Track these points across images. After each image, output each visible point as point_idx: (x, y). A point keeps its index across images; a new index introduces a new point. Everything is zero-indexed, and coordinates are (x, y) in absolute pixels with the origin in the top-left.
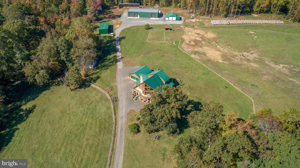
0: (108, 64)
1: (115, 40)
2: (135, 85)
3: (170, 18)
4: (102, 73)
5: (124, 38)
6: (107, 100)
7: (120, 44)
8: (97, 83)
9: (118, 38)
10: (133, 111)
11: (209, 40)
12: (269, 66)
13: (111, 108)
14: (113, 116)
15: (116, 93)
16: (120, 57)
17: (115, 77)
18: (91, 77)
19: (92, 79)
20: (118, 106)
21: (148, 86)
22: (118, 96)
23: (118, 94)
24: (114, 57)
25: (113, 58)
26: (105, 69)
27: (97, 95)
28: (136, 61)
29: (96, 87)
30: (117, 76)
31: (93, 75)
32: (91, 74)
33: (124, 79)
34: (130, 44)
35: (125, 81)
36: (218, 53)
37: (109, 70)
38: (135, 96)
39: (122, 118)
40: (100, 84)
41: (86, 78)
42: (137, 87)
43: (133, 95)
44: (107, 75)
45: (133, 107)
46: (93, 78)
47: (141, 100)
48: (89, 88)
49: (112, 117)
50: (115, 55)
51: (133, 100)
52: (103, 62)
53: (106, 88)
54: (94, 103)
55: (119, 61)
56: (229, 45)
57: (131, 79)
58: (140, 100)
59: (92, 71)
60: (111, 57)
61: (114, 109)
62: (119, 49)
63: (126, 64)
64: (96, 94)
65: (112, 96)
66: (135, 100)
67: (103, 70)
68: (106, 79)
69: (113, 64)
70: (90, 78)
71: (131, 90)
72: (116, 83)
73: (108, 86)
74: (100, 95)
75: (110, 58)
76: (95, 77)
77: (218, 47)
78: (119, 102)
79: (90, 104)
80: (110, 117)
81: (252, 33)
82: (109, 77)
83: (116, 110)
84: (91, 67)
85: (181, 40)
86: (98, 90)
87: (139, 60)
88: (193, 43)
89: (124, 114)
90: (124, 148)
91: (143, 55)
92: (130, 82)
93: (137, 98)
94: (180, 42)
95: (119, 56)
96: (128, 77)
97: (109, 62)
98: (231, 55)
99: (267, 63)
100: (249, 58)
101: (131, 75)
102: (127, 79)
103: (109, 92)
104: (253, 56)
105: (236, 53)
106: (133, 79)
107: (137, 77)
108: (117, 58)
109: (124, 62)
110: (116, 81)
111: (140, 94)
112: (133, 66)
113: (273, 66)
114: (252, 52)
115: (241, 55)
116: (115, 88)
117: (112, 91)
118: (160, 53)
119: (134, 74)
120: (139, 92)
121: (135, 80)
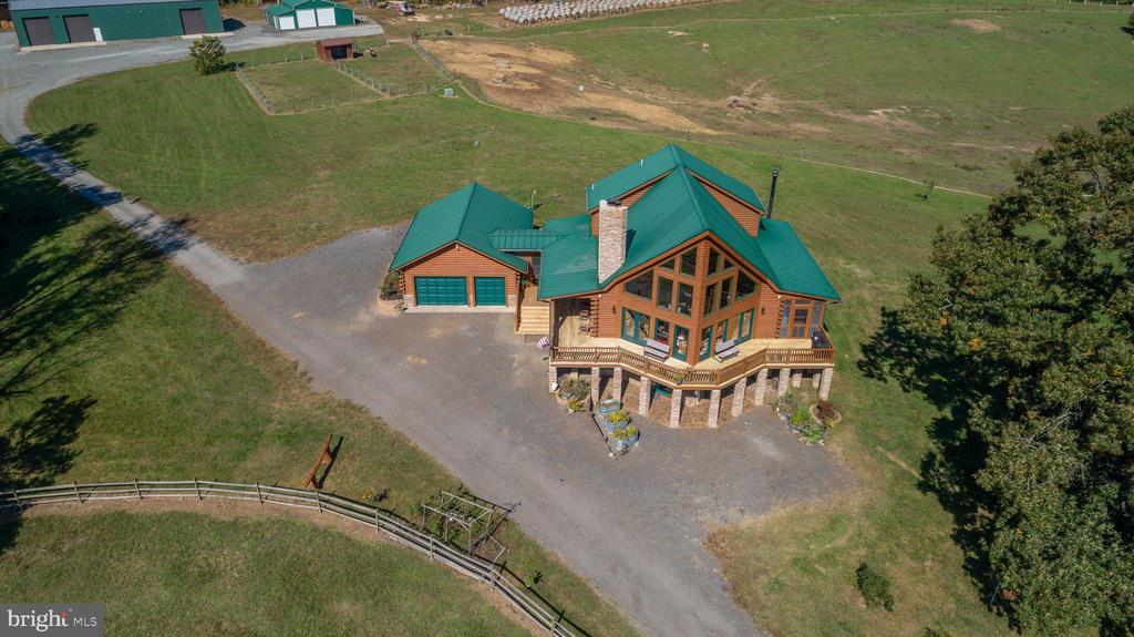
0: (84, 291)
1: (16, 154)
4: (77, 365)
5: (83, 131)
6: (371, 571)
7: (79, 166)
8: (88, 465)
9: (38, 142)
12: (850, 122)
13: (510, 624)
15: (404, 460)
16: (157, 223)
17: (259, 347)
22: (457, 473)
23: (440, 461)
24: (99, 235)
25: (100, 243)
26: (86, 328)
27: (207, 576)
28: (314, 209)
29: (100, 501)
30: (260, 334)
33: (352, 327)
34: (163, 149)
36: (653, 108)
37: (129, 321)
40: (138, 454)
43: (580, 407)
44: (154, 358)
45: (690, 507)
50: (93, 223)
51: (618, 444)
55: (177, 245)
57: (412, 308)
60: (75, 245)
61: (560, 620)
62: (95, 189)
66: (627, 440)
67: (69, 342)
68: (172, 391)
72: (318, 387)
73: (251, 439)
75: (66, 252)
76: (23, 426)
77: (627, 91)
78: (526, 531)
81: (679, 34)
82: (188, 372)
85: (458, 81)
87: (335, 200)
88: (526, 85)
91: (326, 173)
92: (436, 333)
94: (463, 88)
95: (141, 223)
96: (386, 308)
97: (84, 272)
98: (703, 109)
99: (830, 114)
100: (765, 109)
101: (416, 271)
102: (383, 321)
103: (321, 487)
104: (768, 101)
105: (708, 103)
106: (439, 302)
107: (489, 268)
108: (141, 237)
109: (228, 242)
110: (300, 369)
111: (664, 372)
112: (332, 240)
113: (858, 119)
114: (749, 90)
115: (731, 106)
116: (347, 430)
117: (340, 463)
118: (427, 142)
119: (452, 246)
120: (625, 355)
121: (464, 301)
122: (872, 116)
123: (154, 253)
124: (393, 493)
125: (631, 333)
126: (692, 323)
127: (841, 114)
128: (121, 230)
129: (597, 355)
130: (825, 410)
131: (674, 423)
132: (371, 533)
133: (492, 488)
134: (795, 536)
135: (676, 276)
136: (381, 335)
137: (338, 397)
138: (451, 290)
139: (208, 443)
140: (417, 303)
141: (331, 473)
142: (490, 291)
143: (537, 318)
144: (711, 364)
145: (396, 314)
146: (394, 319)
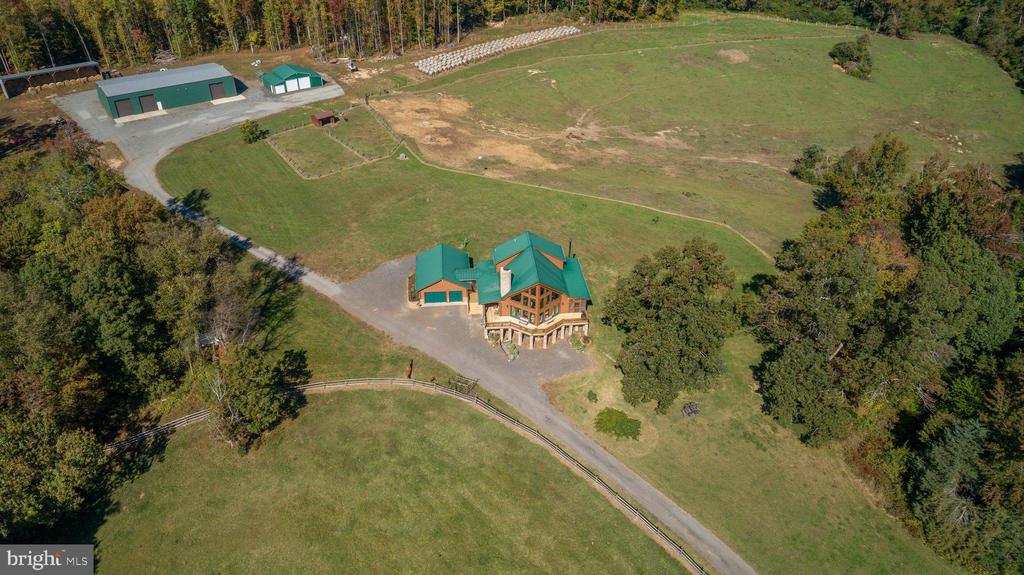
3: (292, 85)
4: (289, 336)
5: (200, 195)
7: (215, 222)
8: (317, 375)
9: (180, 203)
10: (552, 385)
11: (465, 119)
12: (642, 143)
13: (483, 413)
14: (519, 430)
15: (441, 368)
16: (281, 260)
17: (364, 325)
20: (494, 397)
21: (547, 291)
22: (458, 371)
23: (450, 366)
24: (256, 268)
25: (260, 273)
26: (283, 320)
27: (382, 407)
28: (358, 250)
29: (331, 388)
30: (363, 320)
33: (401, 315)
34: (255, 207)
35: (413, 320)
36: (520, 147)
37: (300, 315)
38: (501, 344)
39: (548, 420)
40: (336, 370)
43: (497, 344)
44: (321, 332)
45: (536, 376)
48: (314, 405)
49: (518, 437)
50: (248, 260)
51: (512, 356)
53: (382, 371)
54: (401, 436)
55: (300, 274)
56: (519, 120)
57: (424, 305)
62: (235, 238)
63: (338, 274)
64: (371, 407)
67: (279, 326)
68: (337, 346)
69: (291, 291)
72: (396, 341)
73: (378, 362)
74: (389, 402)
76: (282, 362)
77: (504, 132)
78: (484, 387)
80: (513, 441)
81: (536, 72)
82: (340, 337)
85: (404, 142)
87: (366, 243)
88: (444, 141)
89: (543, 408)
90: (658, 488)
91: (355, 225)
92: (436, 316)
94: (409, 149)
95: (273, 260)
96: (413, 305)
98: (551, 143)
99: (631, 137)
100: (589, 138)
101: (425, 291)
102: (413, 311)
103: (411, 377)
104: (593, 131)
105: (554, 136)
106: (434, 301)
107: (456, 288)
108: (279, 270)
109: (324, 270)
110: (386, 334)
111: (526, 330)
112: (374, 268)
113: (647, 140)
114: (580, 120)
115: (568, 137)
116: (413, 357)
117: (415, 368)
118: (401, 200)
119: (440, 281)
120: (511, 324)
121: (446, 301)
122: (656, 137)
123: (291, 279)
124: (437, 378)
125: (514, 314)
126: (536, 311)
127: (639, 137)
128: (266, 265)
129: (502, 324)
130: (586, 339)
131: (531, 348)
132: (433, 390)
133: (470, 375)
134: (570, 384)
135: (529, 296)
136: (414, 317)
137: (406, 345)
138: (438, 297)
139: (362, 365)
140: (426, 302)
141: (413, 372)
142: (456, 296)
143: (477, 308)
144: (544, 326)
145: (417, 307)
146: (418, 310)
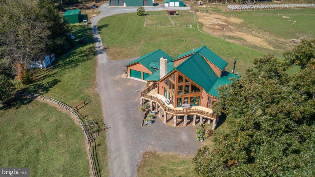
0: (78, 59)
1: (91, 29)
2: (144, 88)
3: (172, 3)
4: (64, 73)
5: (106, 26)
6: (72, 130)
7: (99, 33)
8: (50, 93)
9: (97, 27)
10: (153, 155)
11: (237, 24)
13: (85, 152)
15: (98, 110)
16: (102, 48)
17: (94, 78)
18: (39, 83)
19: (41, 86)
20: (105, 144)
21: (186, 81)
22: (104, 116)
23: (104, 113)
24: (90, 48)
25: (89, 50)
26: (72, 67)
27: (47, 120)
28: (133, 50)
29: (47, 101)
30: (97, 76)
31: (44, 79)
32: (42, 77)
33: (114, 79)
34: (117, 32)
35: (117, 83)
37: (79, 67)
38: (149, 111)
40: (58, 93)
41: (27, 86)
42: (149, 90)
43: (144, 110)
44: (76, 75)
45: (149, 143)
46: (44, 85)
47: (167, 121)
48: (30, 106)
50: (91, 45)
51: (146, 122)
52: (67, 57)
53: (71, 101)
54: (34, 142)
55: (101, 53)
56: (266, 31)
57: (129, 77)
58: (165, 122)
59: (44, 73)
60: (84, 49)
61: (95, 156)
62: (98, 39)
63: (113, 56)
64: (44, 117)
65: (86, 118)
66: (149, 122)
67: (67, 69)
68: (73, 83)
69: (89, 58)
70: (36, 85)
71: (136, 100)
72: (96, 89)
73: (76, 96)
74: (53, 118)
75: (82, 51)
76: (48, 83)
77: (254, 33)
78: (106, 134)
79: (23, 146)
81: (287, 17)
82: (79, 80)
83: (101, 159)
84: (41, 66)
85: (198, 24)
86: (50, 107)
87: (139, 49)
88: (218, 27)
91: (143, 42)
92: (129, 84)
93: (155, 117)
94: (198, 26)
95: (99, 47)
96: (124, 76)
97: (81, 55)
98: (278, 42)
101: (132, 68)
102: (121, 78)
103: (79, 110)
105: (282, 40)
106: (135, 77)
107: (147, 71)
108: (96, 50)
109: (110, 54)
110: (97, 84)
115: (290, 42)
116: (93, 100)
117: (86, 106)
118: (173, 38)
119: (137, 63)
121: (141, 78)
123: (95, 54)
124: (89, 116)
126: (174, 94)
128: (94, 48)
132: (78, 123)
133: (108, 121)
137: (98, 92)
140: (131, 76)
141: (83, 108)
146: (124, 79)
